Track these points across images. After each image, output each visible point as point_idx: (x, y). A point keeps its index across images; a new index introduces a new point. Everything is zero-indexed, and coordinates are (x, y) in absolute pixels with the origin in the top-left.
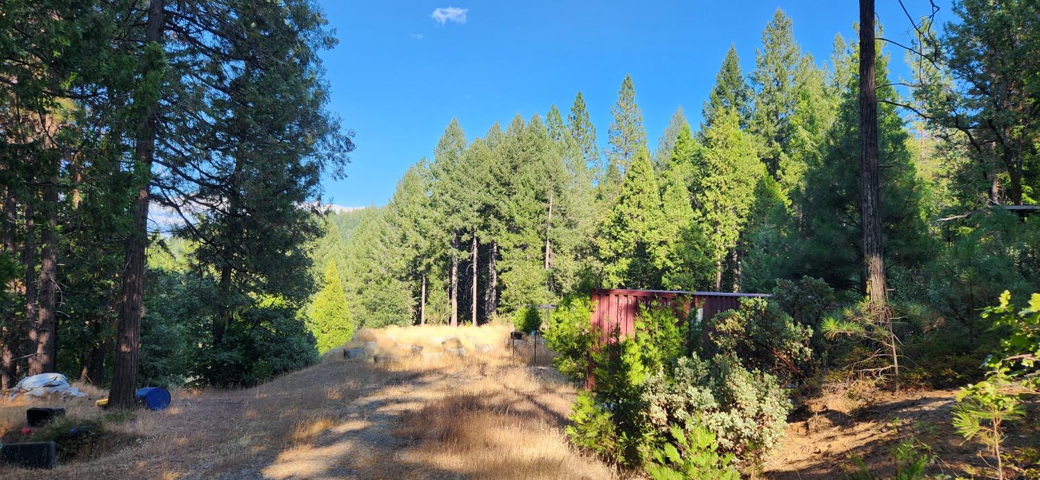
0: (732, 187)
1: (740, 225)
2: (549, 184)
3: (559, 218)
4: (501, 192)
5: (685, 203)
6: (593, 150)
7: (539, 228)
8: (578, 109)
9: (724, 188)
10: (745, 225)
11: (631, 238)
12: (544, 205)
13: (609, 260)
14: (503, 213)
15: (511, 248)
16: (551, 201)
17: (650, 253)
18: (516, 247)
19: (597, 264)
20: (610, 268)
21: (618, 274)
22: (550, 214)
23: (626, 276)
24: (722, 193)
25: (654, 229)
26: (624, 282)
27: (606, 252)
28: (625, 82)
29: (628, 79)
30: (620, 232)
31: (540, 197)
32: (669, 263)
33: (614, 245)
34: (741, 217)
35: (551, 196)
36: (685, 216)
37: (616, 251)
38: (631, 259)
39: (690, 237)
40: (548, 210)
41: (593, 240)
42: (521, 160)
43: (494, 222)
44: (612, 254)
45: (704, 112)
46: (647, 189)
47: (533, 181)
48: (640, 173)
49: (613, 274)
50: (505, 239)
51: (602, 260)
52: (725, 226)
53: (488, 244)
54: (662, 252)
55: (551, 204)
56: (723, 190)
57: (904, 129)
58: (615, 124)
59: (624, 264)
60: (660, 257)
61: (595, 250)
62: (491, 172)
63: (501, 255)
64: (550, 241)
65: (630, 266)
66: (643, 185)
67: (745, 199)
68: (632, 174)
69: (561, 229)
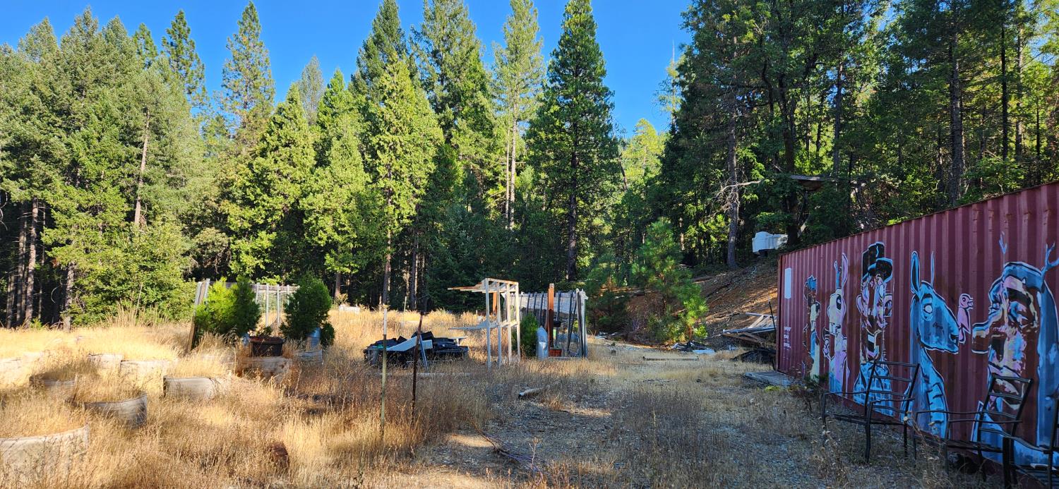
0: (408, 150)
1: (417, 197)
2: (142, 121)
3: (158, 171)
4: (53, 124)
5: (356, 162)
6: (199, 91)
7: (123, 183)
8: (178, 33)
9: (399, 151)
10: (423, 197)
11: (278, 203)
12: (135, 150)
13: (242, 233)
14: (57, 154)
15: (73, 210)
16: (145, 145)
17: (310, 224)
18: (80, 209)
19: (223, 239)
20: (244, 245)
21: (257, 253)
22: (143, 163)
23: (266, 255)
24: (398, 157)
25: (318, 192)
26: (265, 264)
27: (235, 223)
28: (247, 11)
29: (251, 8)
30: (260, 195)
31: (129, 136)
32: (336, 237)
33: (250, 213)
34: (418, 187)
35: (146, 137)
36: (358, 180)
37: (251, 221)
38: (274, 234)
39: (363, 205)
40: (140, 157)
41: (215, 205)
42: (91, 78)
43: (40, 168)
44: (247, 225)
45: (359, 62)
46: (301, 142)
47: (116, 113)
48: (291, 119)
49: (247, 253)
50: (61, 194)
51: (229, 233)
52: (399, 195)
53: (26, 201)
54: (327, 222)
55: (145, 149)
56: (398, 153)
57: (611, 100)
58: (232, 63)
59: (265, 240)
60: (325, 229)
61: (220, 220)
62: (34, 90)
63: (54, 220)
64: (142, 204)
65: (274, 242)
66: (296, 135)
67: (422, 167)
68: (279, 119)
69: (159, 187)
